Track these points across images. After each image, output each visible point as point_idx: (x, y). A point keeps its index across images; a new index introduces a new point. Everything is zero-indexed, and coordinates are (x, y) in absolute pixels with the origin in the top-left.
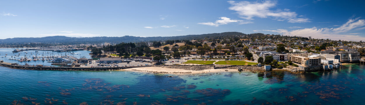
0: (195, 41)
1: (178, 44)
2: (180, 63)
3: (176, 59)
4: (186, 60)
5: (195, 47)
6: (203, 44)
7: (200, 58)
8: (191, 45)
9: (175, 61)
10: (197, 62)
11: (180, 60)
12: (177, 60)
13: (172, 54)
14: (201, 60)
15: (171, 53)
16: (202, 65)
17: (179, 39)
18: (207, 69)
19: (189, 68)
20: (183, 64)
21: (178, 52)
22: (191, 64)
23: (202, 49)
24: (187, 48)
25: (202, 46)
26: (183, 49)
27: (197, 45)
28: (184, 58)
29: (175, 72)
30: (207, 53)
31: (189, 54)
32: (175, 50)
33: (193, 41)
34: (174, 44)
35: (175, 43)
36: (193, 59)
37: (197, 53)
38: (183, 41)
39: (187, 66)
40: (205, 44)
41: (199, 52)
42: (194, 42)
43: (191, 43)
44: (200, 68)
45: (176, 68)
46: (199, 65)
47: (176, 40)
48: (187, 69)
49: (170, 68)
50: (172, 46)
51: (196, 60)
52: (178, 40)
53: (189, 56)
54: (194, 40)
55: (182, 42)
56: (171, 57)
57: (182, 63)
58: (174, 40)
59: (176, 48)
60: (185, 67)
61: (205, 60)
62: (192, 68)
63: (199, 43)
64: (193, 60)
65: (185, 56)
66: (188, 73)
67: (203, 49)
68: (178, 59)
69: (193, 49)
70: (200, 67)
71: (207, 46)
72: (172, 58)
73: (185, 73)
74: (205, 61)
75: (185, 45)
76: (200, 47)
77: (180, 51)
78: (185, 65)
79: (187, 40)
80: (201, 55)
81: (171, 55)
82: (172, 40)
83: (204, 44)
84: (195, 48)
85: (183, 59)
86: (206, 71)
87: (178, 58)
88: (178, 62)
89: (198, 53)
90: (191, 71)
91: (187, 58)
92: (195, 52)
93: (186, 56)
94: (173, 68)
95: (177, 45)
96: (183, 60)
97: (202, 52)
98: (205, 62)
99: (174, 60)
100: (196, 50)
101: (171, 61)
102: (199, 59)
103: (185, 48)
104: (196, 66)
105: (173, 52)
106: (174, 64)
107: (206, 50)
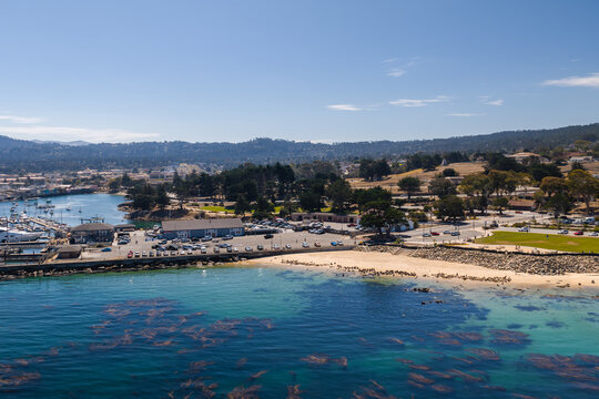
0: (527, 155)
1: (456, 167)
2: (459, 241)
3: (448, 223)
4: (486, 228)
5: (527, 179)
6: (563, 169)
7: (548, 222)
8: (509, 173)
9: (444, 233)
10: (535, 240)
11: (462, 230)
12: (451, 228)
13: (430, 204)
14: (556, 232)
15: (428, 200)
16: (557, 255)
17: (462, 150)
18: (583, 271)
19: (500, 260)
20: (476, 246)
21: (458, 198)
22: (511, 248)
23: (559, 188)
24: (491, 182)
25: (560, 175)
26: (476, 187)
27: (538, 172)
28: (482, 220)
29: (442, 275)
30: (583, 206)
31: (502, 204)
32: (444, 189)
33: (520, 156)
34: (441, 169)
35: (445, 165)
36: (517, 225)
37: (538, 202)
38: (477, 155)
39: (493, 251)
40: (577, 166)
41: (547, 199)
42: (525, 160)
43: (511, 165)
44: (551, 265)
45: (446, 258)
46: (543, 251)
47: (450, 150)
48: (492, 267)
49: (424, 257)
50: (431, 173)
51: (532, 231)
52: (456, 151)
53: (501, 215)
54: (526, 151)
55: (475, 160)
56: (429, 215)
57: (470, 241)
58: (442, 153)
59: (448, 183)
60: (483, 256)
61: (571, 233)
62: (512, 260)
63: (547, 162)
64: (516, 230)
65: (483, 214)
66: (494, 280)
67: (566, 188)
68: (454, 224)
69: (520, 188)
70: (547, 260)
71: (583, 176)
72: (432, 220)
73: (481, 280)
74: (571, 238)
75: (486, 173)
76: (549, 178)
77: (462, 196)
78: (482, 250)
79: (493, 151)
80: (558, 210)
81: (426, 210)
82: (432, 152)
83: (569, 168)
84: (530, 184)
85: (474, 226)
86: (573, 278)
87: (455, 220)
88: (456, 234)
89: (541, 205)
90: (510, 274)
91: (489, 221)
92: (528, 198)
93: (489, 215)
94: (435, 257)
95: (451, 173)
96: (475, 230)
97: (559, 201)
98: (569, 243)
99: (441, 229)
100: (532, 190)
101: (427, 231)
102: (547, 227)
103: (487, 181)
104: (533, 254)
105: (437, 198)
106: (438, 243)
107: (582, 190)
